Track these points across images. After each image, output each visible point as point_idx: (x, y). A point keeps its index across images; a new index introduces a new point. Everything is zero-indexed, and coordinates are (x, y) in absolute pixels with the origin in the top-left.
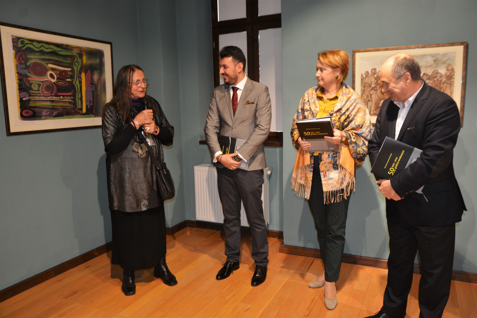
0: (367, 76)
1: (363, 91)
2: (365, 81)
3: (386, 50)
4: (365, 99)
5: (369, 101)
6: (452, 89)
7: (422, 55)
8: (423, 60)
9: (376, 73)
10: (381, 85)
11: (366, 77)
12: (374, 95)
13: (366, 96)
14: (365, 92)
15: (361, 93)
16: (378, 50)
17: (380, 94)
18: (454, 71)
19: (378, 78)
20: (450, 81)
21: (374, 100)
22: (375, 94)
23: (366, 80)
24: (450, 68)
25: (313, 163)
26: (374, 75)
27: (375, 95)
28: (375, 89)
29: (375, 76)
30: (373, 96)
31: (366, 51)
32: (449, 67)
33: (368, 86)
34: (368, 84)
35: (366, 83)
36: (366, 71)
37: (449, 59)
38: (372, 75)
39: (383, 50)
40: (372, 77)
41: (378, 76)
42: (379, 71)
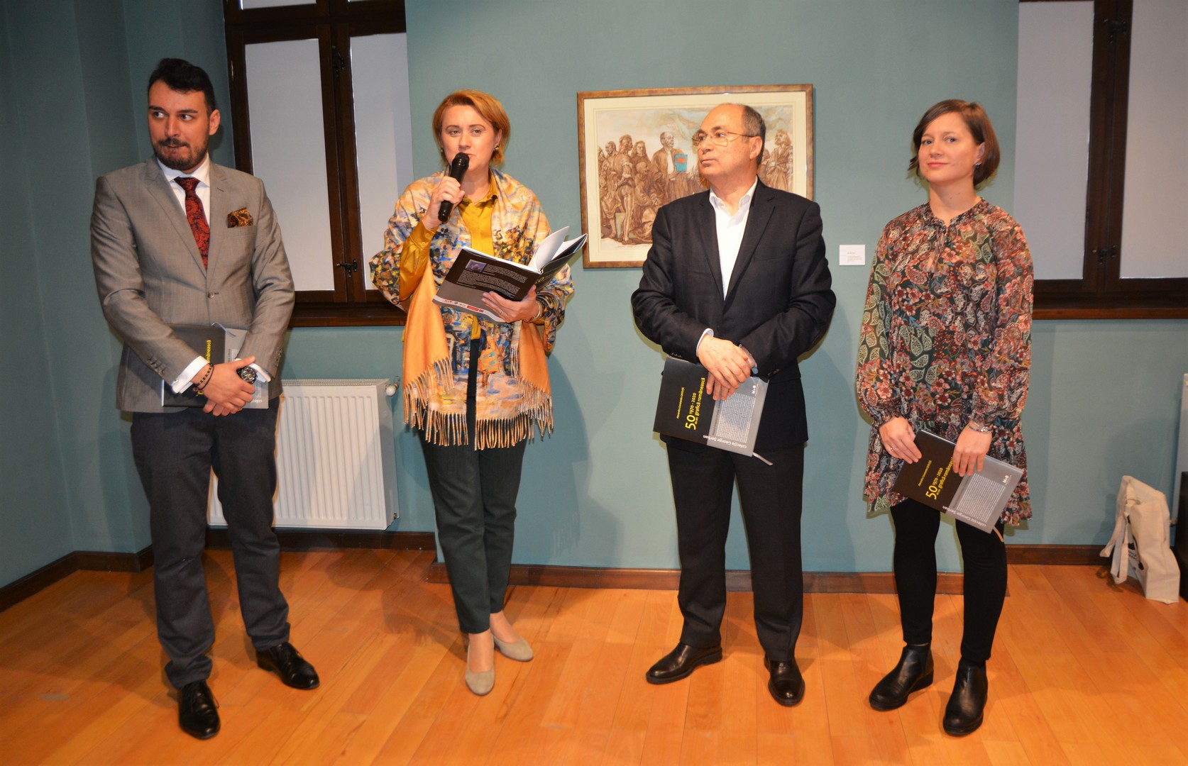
0: (612, 153)
1: (604, 187)
2: (608, 165)
3: (651, 94)
4: (609, 206)
5: (618, 211)
6: (789, 183)
9: (631, 147)
10: (643, 174)
11: (610, 155)
12: (629, 196)
13: (610, 200)
14: (609, 190)
15: (600, 192)
16: (633, 95)
17: (642, 195)
18: (791, 145)
19: (636, 159)
20: (785, 168)
21: (628, 208)
22: (631, 194)
23: (610, 163)
24: (782, 139)
26: (626, 151)
27: (632, 197)
28: (630, 182)
29: (630, 153)
30: (628, 199)
31: (606, 96)
32: (781, 136)
33: (615, 175)
34: (614, 173)
35: (610, 169)
36: (609, 143)
37: (780, 119)
38: (622, 150)
39: (644, 94)
40: (623, 156)
41: (635, 154)
42: (637, 143)
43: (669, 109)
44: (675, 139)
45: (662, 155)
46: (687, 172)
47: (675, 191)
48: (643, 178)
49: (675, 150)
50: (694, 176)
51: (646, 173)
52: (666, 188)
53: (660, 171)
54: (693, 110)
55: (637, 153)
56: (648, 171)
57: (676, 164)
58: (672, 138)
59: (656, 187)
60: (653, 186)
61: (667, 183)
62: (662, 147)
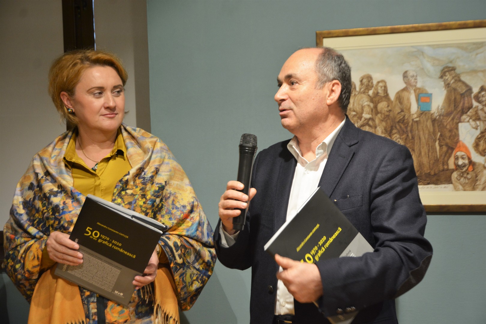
3: (393, 31)
7: (474, 44)
8: (479, 56)
9: (373, 87)
10: (384, 114)
16: (374, 33)
19: (377, 99)
25: (95, 314)
26: (367, 91)
28: (371, 123)
29: (371, 92)
33: (355, 116)
34: (354, 113)
38: (362, 90)
39: (386, 32)
40: (363, 95)
41: (377, 94)
42: (379, 82)
43: (412, 47)
44: (418, 78)
45: (405, 94)
46: (432, 112)
47: (419, 132)
48: (384, 118)
49: (419, 89)
50: (440, 115)
51: (387, 113)
52: (409, 129)
53: (402, 111)
54: (439, 46)
55: (378, 93)
56: (390, 111)
57: (420, 103)
58: (415, 77)
59: (398, 127)
60: (396, 127)
61: (410, 124)
62: (403, 86)
